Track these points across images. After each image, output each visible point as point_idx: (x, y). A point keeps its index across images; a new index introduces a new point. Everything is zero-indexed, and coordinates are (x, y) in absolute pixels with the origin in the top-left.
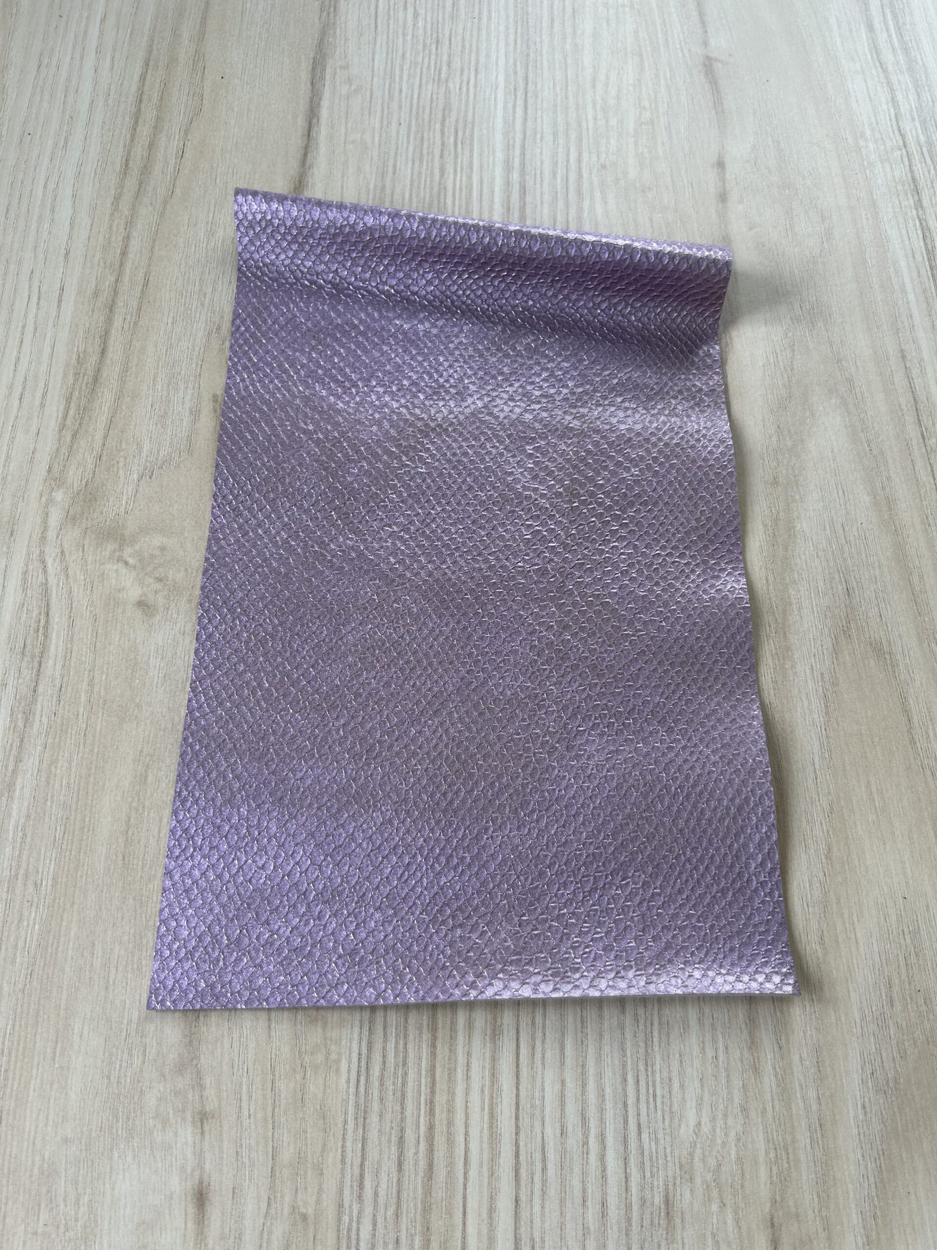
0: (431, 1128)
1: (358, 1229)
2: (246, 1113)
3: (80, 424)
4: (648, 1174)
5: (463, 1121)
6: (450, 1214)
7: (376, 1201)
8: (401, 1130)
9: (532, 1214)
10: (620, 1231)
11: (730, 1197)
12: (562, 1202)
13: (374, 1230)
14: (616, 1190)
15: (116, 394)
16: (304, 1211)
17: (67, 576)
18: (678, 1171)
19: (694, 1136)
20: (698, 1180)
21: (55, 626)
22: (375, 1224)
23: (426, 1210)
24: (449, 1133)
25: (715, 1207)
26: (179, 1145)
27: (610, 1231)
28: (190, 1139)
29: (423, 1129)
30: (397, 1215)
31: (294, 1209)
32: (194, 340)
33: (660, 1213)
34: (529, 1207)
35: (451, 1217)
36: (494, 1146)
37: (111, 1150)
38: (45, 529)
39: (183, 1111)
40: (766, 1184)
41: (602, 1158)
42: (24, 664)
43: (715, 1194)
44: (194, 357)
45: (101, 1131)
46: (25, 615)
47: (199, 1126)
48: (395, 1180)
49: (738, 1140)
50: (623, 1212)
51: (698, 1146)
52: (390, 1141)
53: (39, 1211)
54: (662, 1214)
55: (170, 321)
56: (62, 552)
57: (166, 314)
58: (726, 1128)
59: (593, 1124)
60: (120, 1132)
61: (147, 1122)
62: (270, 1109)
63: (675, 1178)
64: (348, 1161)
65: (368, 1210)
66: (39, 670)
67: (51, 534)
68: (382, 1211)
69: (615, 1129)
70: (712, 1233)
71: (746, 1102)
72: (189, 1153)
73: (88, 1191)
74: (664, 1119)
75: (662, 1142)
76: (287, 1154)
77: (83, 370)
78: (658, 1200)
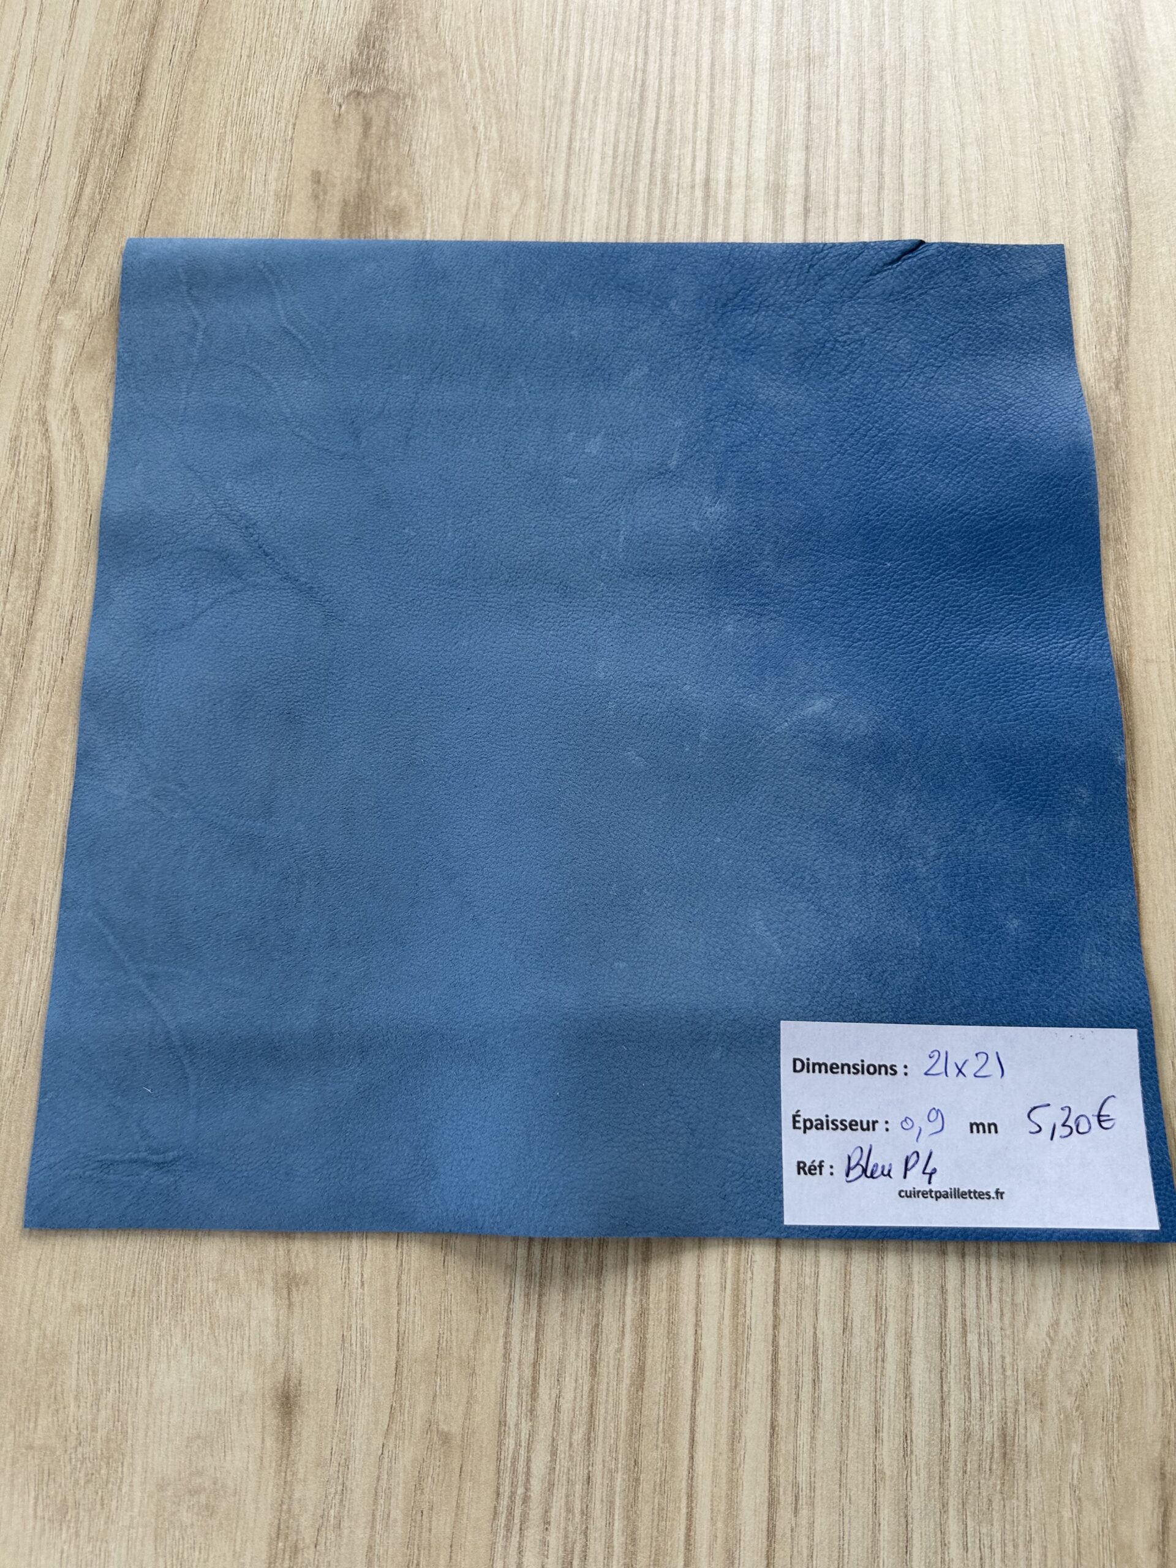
0: (643, 1313)
1: (528, 1460)
2: (357, 1279)
3: (101, 209)
4: (975, 1395)
5: (693, 1305)
6: (670, 1440)
7: (556, 1418)
8: (597, 1315)
9: (796, 1447)
10: (930, 1477)
11: (1100, 1433)
12: (843, 1432)
13: (553, 1460)
14: (925, 1416)
15: (158, 161)
16: (444, 1427)
17: (82, 446)
18: (1022, 1391)
19: (1049, 1342)
20: (1052, 1408)
21: (63, 524)
22: (554, 1453)
23: (635, 1434)
24: (671, 1323)
25: (1076, 1448)
26: (253, 1323)
27: (915, 1478)
28: (271, 1315)
29: (630, 1314)
30: (588, 1440)
31: (430, 1425)
32: (284, 83)
33: (992, 1453)
34: (791, 1438)
35: (672, 1446)
36: (740, 1343)
37: (149, 1325)
38: (48, 372)
39: (260, 1271)
40: (1155, 1416)
41: (906, 1368)
42: (14, 582)
43: (1078, 1426)
44: (284, 111)
45: (133, 1296)
46: (16, 505)
47: (285, 1292)
48: (586, 1388)
49: (1117, 1349)
50: (937, 1450)
51: (1054, 1356)
52: (578, 1330)
53: (37, 1412)
54: (996, 1455)
55: (245, 52)
56: (74, 408)
57: (239, 42)
58: (1097, 1331)
59: (893, 1317)
60: (162, 1298)
61: (205, 1284)
62: (393, 1275)
63: (1017, 1403)
64: (514, 1356)
65: (544, 1433)
66: (37, 592)
67: (57, 381)
68: (567, 1433)
69: (927, 1326)
70: (1072, 1486)
71: (1130, 1293)
72: (268, 1332)
73: (113, 1386)
74: (1002, 1314)
75: (998, 1348)
76: (420, 1343)
77: (106, 125)
78: (991, 1433)
